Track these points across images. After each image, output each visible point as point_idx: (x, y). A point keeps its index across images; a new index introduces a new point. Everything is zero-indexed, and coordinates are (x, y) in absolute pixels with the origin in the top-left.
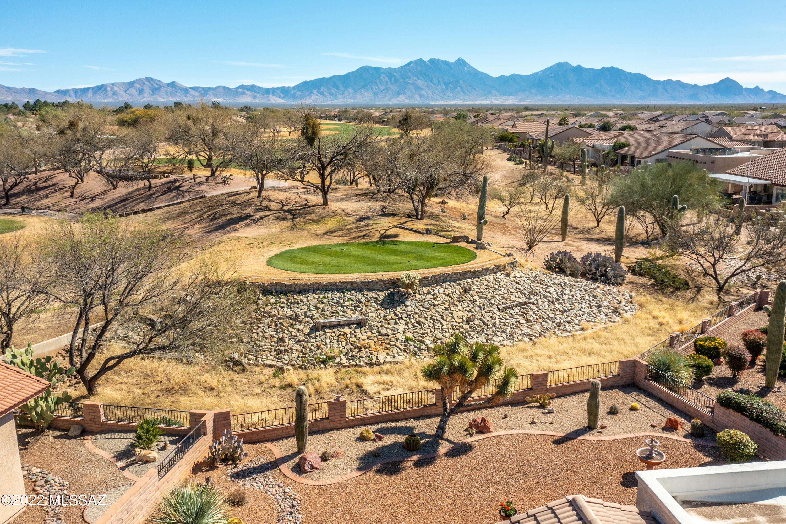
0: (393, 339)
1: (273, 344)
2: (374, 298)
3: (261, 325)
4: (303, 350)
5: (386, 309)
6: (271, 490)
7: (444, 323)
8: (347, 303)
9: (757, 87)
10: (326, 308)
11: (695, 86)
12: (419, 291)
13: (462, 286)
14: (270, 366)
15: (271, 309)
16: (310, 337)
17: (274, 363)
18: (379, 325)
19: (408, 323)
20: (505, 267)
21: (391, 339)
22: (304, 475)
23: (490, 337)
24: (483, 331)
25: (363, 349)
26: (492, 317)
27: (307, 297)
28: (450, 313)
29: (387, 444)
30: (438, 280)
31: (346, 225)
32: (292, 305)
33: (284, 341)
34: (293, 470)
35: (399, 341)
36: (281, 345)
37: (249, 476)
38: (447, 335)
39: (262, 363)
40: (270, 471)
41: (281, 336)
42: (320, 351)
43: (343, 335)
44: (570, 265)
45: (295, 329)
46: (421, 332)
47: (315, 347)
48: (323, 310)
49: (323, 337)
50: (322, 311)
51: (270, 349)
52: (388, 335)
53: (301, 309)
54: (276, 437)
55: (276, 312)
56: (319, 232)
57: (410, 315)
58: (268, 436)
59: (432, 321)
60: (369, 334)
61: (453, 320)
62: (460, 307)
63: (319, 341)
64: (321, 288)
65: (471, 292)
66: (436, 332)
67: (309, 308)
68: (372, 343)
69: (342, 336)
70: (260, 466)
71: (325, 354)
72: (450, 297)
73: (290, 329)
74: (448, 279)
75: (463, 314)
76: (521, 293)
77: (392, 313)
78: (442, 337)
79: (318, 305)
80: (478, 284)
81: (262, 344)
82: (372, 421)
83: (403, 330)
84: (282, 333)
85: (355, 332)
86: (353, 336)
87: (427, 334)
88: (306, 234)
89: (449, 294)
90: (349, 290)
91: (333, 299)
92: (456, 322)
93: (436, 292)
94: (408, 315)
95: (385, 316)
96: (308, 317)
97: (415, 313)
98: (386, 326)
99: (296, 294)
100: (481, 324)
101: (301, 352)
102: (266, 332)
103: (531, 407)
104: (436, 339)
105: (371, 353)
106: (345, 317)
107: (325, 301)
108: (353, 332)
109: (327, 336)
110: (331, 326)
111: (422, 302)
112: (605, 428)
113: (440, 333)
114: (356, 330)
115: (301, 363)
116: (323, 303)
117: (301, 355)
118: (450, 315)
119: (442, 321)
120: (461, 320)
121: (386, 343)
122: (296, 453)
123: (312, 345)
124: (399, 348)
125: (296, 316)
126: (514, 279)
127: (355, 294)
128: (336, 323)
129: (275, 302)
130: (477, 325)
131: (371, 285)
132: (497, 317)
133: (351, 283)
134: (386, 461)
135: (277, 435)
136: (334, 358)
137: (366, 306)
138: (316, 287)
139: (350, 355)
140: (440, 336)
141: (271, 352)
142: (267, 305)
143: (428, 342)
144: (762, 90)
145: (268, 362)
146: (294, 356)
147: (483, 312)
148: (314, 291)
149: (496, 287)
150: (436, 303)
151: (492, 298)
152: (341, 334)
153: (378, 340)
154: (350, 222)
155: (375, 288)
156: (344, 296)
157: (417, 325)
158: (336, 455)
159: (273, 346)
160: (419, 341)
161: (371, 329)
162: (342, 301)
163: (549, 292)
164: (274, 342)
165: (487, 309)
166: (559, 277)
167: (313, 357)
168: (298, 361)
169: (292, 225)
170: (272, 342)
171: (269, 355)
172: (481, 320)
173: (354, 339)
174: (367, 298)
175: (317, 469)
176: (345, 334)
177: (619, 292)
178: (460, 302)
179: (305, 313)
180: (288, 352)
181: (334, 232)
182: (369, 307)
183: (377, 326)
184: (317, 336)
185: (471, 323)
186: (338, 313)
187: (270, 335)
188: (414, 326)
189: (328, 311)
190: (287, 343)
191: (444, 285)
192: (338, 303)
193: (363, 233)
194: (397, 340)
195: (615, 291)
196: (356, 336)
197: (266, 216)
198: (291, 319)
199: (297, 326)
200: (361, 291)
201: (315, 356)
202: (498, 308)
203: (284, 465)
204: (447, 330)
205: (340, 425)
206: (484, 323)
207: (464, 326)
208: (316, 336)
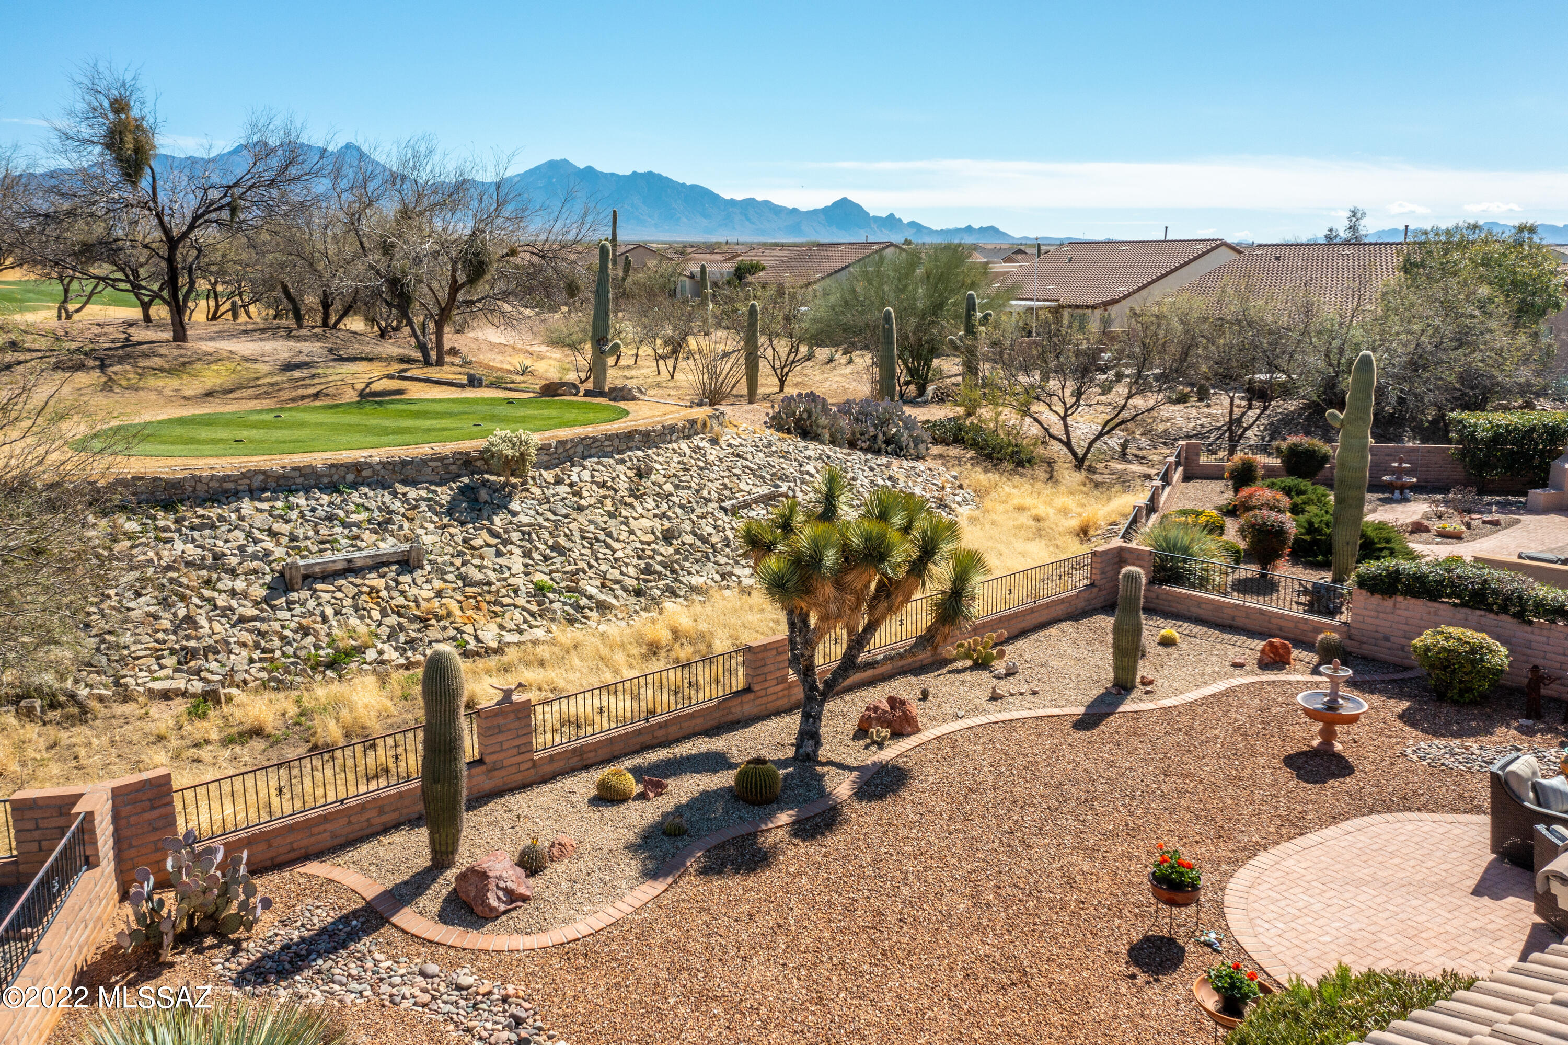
0: (504, 591)
1: (160, 636)
2: (425, 499)
3: (112, 592)
4: (263, 643)
5: (463, 524)
6: (406, 990)
7: (616, 545)
8: (354, 518)
9: (891, 216)
10: (300, 532)
11: (795, 210)
12: (533, 478)
13: (629, 464)
14: (166, 695)
15: (132, 547)
16: (273, 607)
17: (181, 684)
18: (458, 562)
19: (530, 551)
20: (705, 425)
21: (498, 592)
22: (490, 926)
23: (729, 568)
24: (708, 558)
25: (433, 622)
26: (715, 527)
27: (238, 510)
28: (622, 523)
29: (684, 800)
30: (571, 452)
31: (258, 379)
32: (196, 534)
33: (196, 626)
34: (443, 918)
35: (522, 593)
36: (188, 637)
37: (299, 970)
38: (632, 571)
39: (141, 689)
40: (366, 940)
41: (182, 613)
42: (310, 639)
43: (369, 594)
44: (827, 422)
45: (220, 592)
46: (568, 568)
47: (296, 632)
48: (293, 538)
49: (311, 604)
50: (291, 540)
51: (158, 650)
52: (489, 584)
53: (226, 541)
54: (329, 844)
55: (151, 554)
56: (187, 393)
57: (529, 534)
58: (303, 842)
59: (586, 544)
60: (438, 584)
61: (633, 537)
62: (639, 509)
63: (302, 615)
64: (271, 484)
65: (653, 477)
66: (604, 567)
67: (249, 535)
68: (454, 607)
69: (364, 597)
70: (323, 931)
71: (329, 646)
72: (609, 488)
73: (207, 593)
74: (593, 451)
75: (652, 524)
76: (755, 475)
77: (484, 533)
78: (621, 577)
79: (276, 527)
80: (660, 459)
81: (127, 638)
82: (602, 754)
83: (522, 568)
84: (181, 605)
85: (398, 583)
86: (395, 594)
87: (585, 572)
88: (155, 397)
89: (605, 482)
90: (355, 486)
91: (313, 510)
92: (642, 542)
93: (575, 478)
94: (523, 533)
95: (465, 541)
96: (255, 557)
97: (541, 527)
98: (477, 561)
99: (199, 505)
100: (699, 543)
101: (257, 646)
102: (129, 609)
103: (959, 671)
104: (608, 583)
105: (457, 629)
106: (360, 549)
107: (294, 515)
108: (393, 584)
109: (323, 601)
110: (328, 576)
111: (548, 502)
112: (1151, 683)
113: (613, 567)
114: (401, 579)
115: (264, 675)
116: (287, 521)
117: (257, 655)
118: (623, 527)
119: (609, 540)
120: (652, 537)
121: (488, 603)
122: (428, 870)
123: (283, 627)
124: (524, 609)
125: (216, 557)
126: (731, 450)
127: (371, 494)
128: (340, 566)
129: (139, 529)
130: (690, 545)
131: (409, 471)
132: (727, 526)
133: (357, 467)
134: (714, 840)
135: (334, 836)
136: (360, 650)
137: (411, 520)
138: (257, 481)
139: (402, 639)
140: (614, 574)
141: (158, 658)
142: (115, 540)
143: (593, 591)
144: (900, 220)
145: (157, 686)
146: (240, 658)
147: (693, 517)
148: (254, 494)
149: (702, 464)
150: (583, 502)
151: (701, 487)
152: (361, 593)
153: (467, 598)
154: (264, 372)
155: (420, 478)
156: (344, 500)
157: (554, 554)
158: (560, 850)
159: (165, 642)
160: (570, 590)
161: (441, 573)
162: (341, 513)
163: (808, 473)
164: (164, 631)
165: (699, 511)
166: (811, 446)
167: (295, 655)
168: (253, 671)
169: (104, 379)
170: (157, 631)
171: (156, 667)
172: (695, 535)
173: (401, 601)
174: (407, 501)
175: (525, 899)
176: (373, 590)
177: (930, 470)
178: (636, 497)
179: (241, 548)
180: (218, 653)
181: (231, 391)
182: (417, 522)
183: (452, 564)
184: (294, 602)
185: (675, 542)
186: (336, 541)
187: (149, 615)
188: (546, 558)
189: (307, 538)
190: (206, 630)
191: (587, 463)
192: (330, 518)
193: (312, 391)
194: (516, 591)
195: (922, 468)
196: (403, 593)
197: (19, 363)
198: (201, 567)
199: (226, 583)
200: (384, 485)
201: (302, 653)
202: (722, 508)
203: (407, 910)
204: (626, 560)
205: (518, 778)
206: (704, 540)
207: (662, 550)
208: (289, 603)
